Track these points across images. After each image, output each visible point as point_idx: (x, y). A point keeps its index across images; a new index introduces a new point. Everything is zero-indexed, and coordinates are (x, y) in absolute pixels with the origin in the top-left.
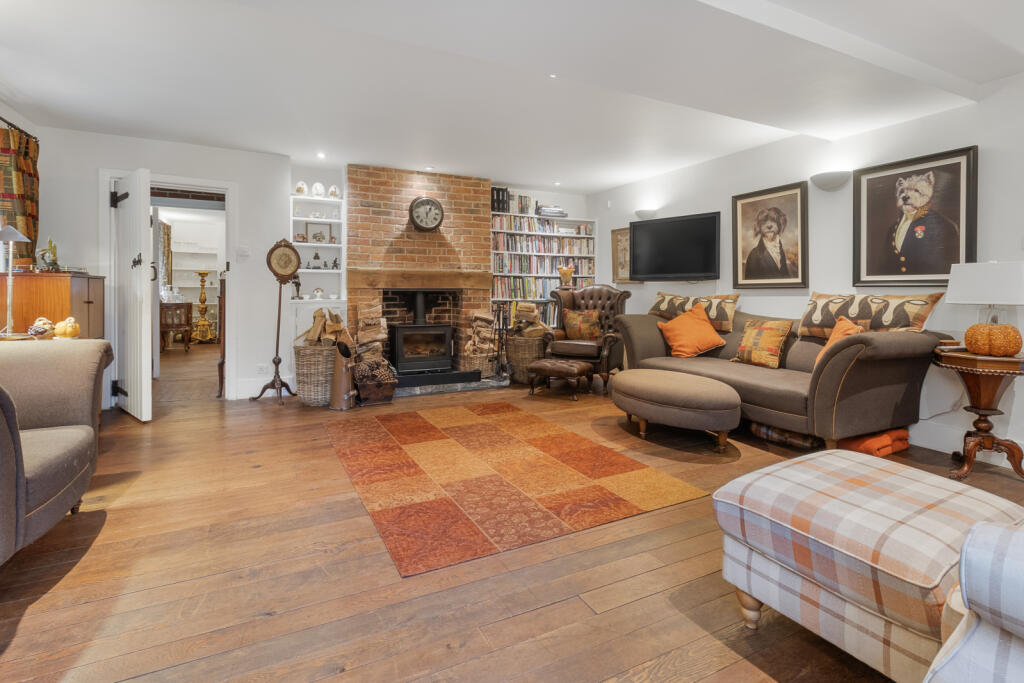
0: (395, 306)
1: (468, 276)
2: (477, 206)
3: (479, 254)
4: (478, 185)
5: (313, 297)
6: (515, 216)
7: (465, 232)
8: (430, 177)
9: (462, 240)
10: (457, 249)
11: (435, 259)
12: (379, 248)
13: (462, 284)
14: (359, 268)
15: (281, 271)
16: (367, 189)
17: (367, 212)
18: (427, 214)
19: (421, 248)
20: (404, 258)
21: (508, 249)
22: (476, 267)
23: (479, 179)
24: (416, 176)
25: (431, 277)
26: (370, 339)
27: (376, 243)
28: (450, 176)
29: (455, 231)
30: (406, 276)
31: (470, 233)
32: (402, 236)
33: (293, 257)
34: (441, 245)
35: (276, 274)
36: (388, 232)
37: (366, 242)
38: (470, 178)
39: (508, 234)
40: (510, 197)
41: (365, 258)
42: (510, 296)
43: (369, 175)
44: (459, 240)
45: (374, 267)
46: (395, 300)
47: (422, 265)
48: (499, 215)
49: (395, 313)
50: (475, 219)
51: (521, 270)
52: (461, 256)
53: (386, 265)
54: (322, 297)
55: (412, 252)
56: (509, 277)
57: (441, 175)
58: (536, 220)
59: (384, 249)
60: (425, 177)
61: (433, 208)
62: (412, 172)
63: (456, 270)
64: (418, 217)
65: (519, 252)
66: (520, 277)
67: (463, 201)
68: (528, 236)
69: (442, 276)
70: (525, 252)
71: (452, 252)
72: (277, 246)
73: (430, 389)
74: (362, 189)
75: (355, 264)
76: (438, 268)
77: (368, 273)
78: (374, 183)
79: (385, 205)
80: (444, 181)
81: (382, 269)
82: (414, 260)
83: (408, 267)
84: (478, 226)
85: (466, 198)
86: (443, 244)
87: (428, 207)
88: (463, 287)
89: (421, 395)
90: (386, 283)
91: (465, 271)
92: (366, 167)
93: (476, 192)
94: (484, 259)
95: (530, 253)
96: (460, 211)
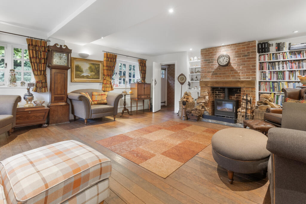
0: (221, 92)
1: (242, 82)
2: (248, 53)
3: (249, 72)
4: (249, 44)
5: (195, 89)
6: (273, 54)
7: (242, 64)
8: (229, 46)
9: (241, 68)
10: (238, 72)
11: (229, 76)
12: (209, 74)
13: (239, 85)
14: (204, 80)
15: (181, 82)
16: (206, 56)
17: (206, 63)
18: (223, 60)
19: (224, 72)
20: (218, 76)
21: (269, 69)
22: (247, 78)
23: (249, 42)
24: (222, 47)
25: (226, 82)
26: (200, 102)
27: (209, 72)
28: (236, 44)
29: (238, 65)
30: (217, 82)
31: (245, 64)
32: (217, 69)
33: (185, 78)
34: (231, 71)
35: (180, 82)
36: (212, 68)
37: (206, 72)
38: (245, 43)
39: (269, 62)
40: (269, 45)
41: (205, 77)
42: (270, 91)
43: (206, 51)
44: (240, 67)
45: (208, 80)
46: (221, 90)
47: (224, 79)
48: (263, 55)
49: (221, 95)
50: (247, 58)
51: (278, 79)
52: (241, 74)
53: (212, 79)
54: (197, 89)
55: (220, 74)
56: (269, 82)
57: (232, 45)
58: (288, 53)
59: (211, 74)
60: (225, 47)
61: (226, 58)
62: (220, 47)
63: (238, 80)
64: (220, 62)
65: (277, 70)
66: (277, 82)
67: (242, 52)
68: (283, 62)
69: (231, 82)
70: (281, 69)
71: (236, 73)
72: (180, 75)
73: (214, 121)
74: (204, 56)
75: (203, 79)
76: (231, 79)
77: (205, 82)
78: (208, 53)
79: (211, 59)
80: (233, 46)
81: (211, 80)
82: (221, 77)
83: (219, 79)
84: (249, 61)
85: (243, 51)
86: (233, 70)
87: (223, 58)
88: (240, 86)
89: (211, 123)
90: (211, 85)
91: (242, 80)
92: (206, 49)
93: (248, 47)
94: (252, 75)
95: (285, 70)
96: (240, 56)
